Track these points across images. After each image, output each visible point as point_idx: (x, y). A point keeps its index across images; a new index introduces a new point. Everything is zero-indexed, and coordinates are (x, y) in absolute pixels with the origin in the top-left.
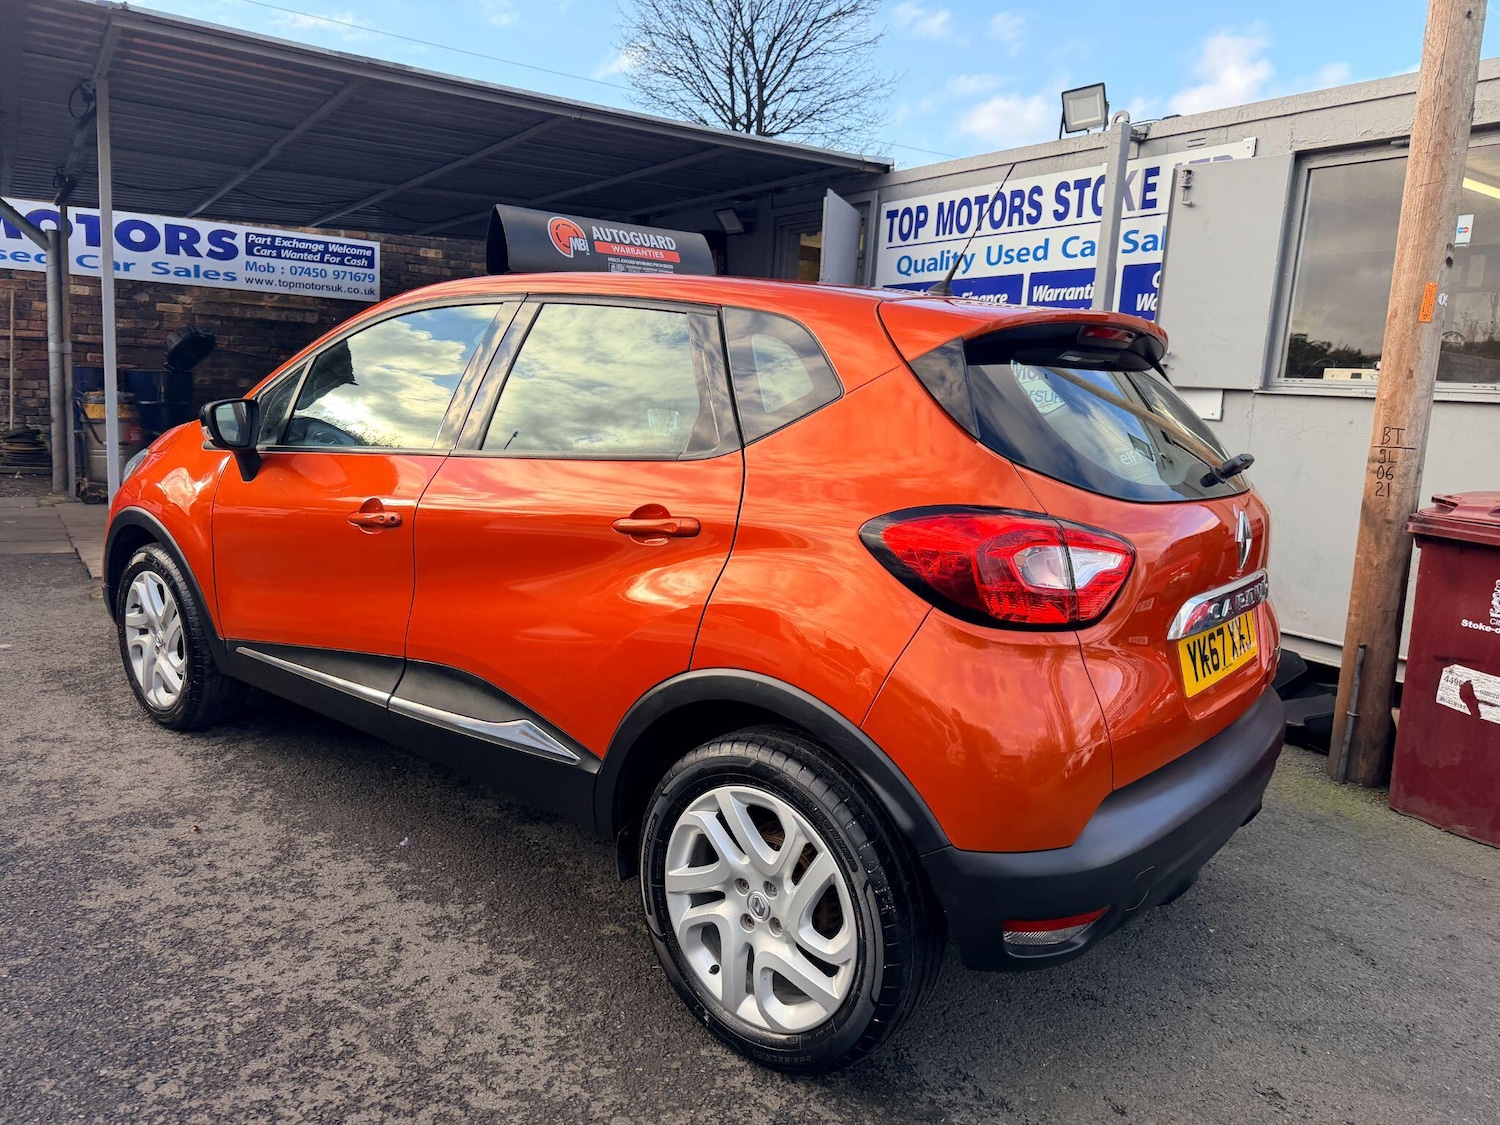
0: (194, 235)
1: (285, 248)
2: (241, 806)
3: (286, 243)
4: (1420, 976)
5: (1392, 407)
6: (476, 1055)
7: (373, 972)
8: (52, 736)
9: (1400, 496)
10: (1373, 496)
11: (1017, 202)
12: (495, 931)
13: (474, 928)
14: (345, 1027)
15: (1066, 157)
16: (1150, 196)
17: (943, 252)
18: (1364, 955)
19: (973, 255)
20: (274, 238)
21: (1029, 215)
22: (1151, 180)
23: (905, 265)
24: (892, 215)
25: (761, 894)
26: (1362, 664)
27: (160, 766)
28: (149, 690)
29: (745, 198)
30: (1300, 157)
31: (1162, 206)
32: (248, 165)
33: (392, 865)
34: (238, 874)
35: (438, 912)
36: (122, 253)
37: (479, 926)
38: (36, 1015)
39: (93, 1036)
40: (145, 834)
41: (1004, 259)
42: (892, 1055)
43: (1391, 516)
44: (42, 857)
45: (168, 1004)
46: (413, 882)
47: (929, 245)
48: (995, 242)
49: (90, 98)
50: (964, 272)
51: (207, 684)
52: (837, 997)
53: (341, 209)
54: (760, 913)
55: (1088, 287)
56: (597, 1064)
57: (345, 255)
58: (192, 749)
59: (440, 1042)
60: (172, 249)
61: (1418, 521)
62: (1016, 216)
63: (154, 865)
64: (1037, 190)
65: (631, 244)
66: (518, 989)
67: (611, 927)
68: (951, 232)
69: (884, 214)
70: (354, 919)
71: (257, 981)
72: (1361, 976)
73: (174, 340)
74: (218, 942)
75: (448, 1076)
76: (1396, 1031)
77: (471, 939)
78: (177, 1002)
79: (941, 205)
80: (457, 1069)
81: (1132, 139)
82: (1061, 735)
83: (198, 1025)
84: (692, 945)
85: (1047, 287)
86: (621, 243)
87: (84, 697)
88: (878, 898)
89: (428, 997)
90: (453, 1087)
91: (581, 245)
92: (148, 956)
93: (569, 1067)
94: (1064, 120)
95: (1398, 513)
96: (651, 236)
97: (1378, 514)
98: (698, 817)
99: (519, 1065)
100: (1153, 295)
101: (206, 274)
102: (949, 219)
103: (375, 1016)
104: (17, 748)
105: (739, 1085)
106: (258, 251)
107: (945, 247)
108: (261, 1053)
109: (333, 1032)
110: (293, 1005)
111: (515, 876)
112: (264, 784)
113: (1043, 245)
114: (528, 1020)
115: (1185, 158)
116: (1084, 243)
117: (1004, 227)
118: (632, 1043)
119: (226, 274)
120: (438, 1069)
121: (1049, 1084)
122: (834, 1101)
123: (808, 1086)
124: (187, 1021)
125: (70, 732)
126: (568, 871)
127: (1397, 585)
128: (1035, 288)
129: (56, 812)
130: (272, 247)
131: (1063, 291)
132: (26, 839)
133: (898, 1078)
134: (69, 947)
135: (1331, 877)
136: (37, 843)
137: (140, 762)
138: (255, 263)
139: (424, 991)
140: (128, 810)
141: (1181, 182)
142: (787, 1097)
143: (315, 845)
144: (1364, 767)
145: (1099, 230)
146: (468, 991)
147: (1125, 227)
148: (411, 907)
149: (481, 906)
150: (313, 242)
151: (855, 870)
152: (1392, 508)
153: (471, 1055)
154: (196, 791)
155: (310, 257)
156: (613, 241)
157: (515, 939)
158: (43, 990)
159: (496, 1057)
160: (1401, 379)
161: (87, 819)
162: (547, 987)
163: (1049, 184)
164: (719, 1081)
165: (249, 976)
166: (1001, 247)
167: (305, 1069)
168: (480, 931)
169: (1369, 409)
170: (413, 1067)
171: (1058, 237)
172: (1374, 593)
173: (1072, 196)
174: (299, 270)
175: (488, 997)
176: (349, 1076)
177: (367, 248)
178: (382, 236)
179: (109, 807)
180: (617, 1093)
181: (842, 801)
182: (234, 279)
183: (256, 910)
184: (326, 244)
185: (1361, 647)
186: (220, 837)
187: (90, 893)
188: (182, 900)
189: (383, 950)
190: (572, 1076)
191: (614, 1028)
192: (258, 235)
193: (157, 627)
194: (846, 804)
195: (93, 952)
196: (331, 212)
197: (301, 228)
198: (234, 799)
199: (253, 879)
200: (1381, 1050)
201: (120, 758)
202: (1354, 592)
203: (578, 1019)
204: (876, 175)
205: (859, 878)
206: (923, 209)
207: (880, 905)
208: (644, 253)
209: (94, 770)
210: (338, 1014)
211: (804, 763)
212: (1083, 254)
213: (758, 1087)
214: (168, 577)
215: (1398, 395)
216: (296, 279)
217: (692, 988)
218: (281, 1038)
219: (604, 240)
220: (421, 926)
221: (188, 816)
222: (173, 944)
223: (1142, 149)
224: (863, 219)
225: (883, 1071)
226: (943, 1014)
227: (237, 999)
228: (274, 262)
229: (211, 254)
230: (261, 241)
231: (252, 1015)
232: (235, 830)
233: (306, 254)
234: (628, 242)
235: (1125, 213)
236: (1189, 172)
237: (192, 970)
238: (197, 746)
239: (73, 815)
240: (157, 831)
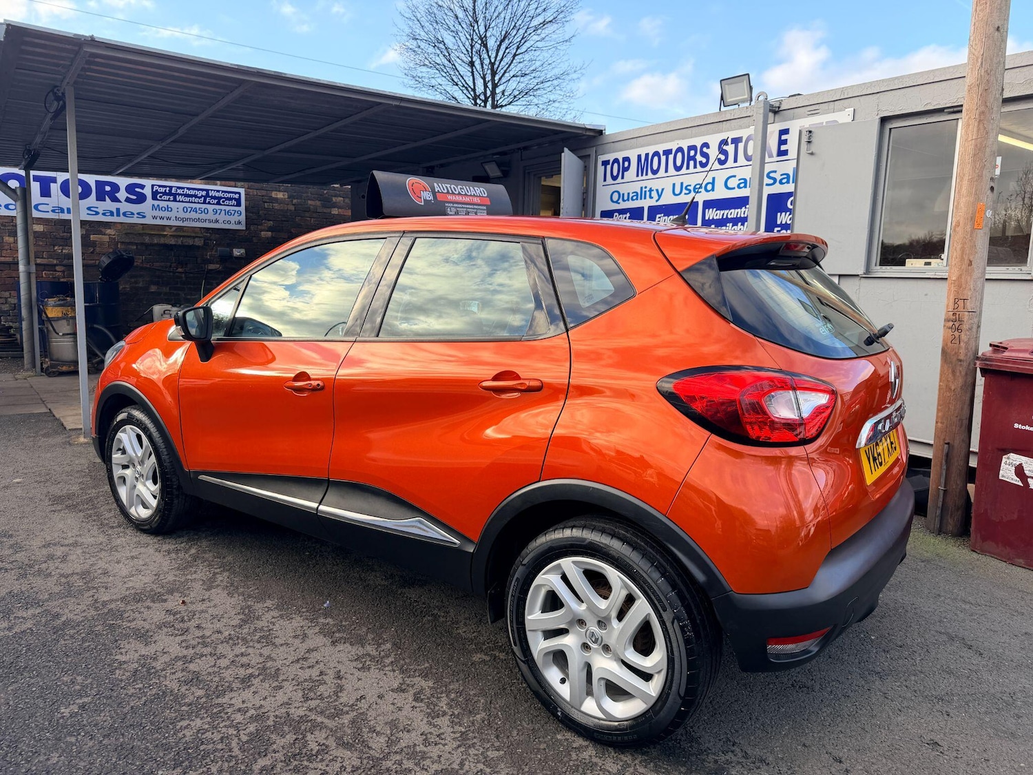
0: (115, 188)
1: (179, 194)
2: (209, 585)
3: (179, 191)
4: (1012, 661)
5: (959, 285)
6: (408, 747)
7: (326, 694)
8: (66, 542)
9: (967, 343)
10: (949, 344)
11: (692, 153)
12: (402, 662)
13: (388, 661)
14: (317, 733)
15: (725, 122)
16: (783, 148)
17: (642, 188)
18: (973, 648)
19: (663, 190)
20: (171, 188)
21: (700, 162)
22: (784, 137)
23: (615, 197)
24: (605, 163)
25: (594, 628)
26: (947, 455)
27: (147, 560)
28: (131, 507)
29: (503, 154)
30: (884, 120)
31: (793, 154)
32: (162, 140)
33: (322, 620)
34: (219, 632)
35: (361, 651)
36: (66, 202)
37: (391, 659)
38: (104, 736)
39: (147, 748)
40: (149, 608)
41: (684, 191)
42: (684, 732)
43: (962, 357)
44: (81, 628)
45: (193, 724)
46: (339, 631)
47: (631, 182)
48: (677, 181)
49: (61, 98)
50: (657, 201)
51: (176, 501)
52: (654, 695)
53: (221, 167)
54: (595, 642)
55: (743, 209)
56: (490, 749)
57: (221, 198)
58: (166, 547)
59: (383, 739)
60: (100, 197)
61: (982, 360)
62: (692, 163)
63: (160, 628)
64: (706, 145)
65: (459, 194)
66: (426, 701)
67: (479, 656)
68: (647, 174)
69: (600, 163)
70: (305, 659)
71: (250, 705)
72: (974, 662)
73: (105, 261)
74: (217, 679)
75: (393, 762)
76: (1003, 698)
77: (387, 669)
78: (198, 722)
79: (639, 156)
80: (398, 757)
81: (770, 111)
82: (795, 513)
83: (217, 737)
84: (546, 665)
85: (715, 209)
86: (453, 193)
87: (81, 514)
88: (682, 628)
89: (368, 710)
90: (398, 769)
91: (427, 196)
92: (171, 692)
93: (472, 751)
94: (722, 98)
95: (966, 355)
96: (471, 188)
97: (953, 355)
98: (548, 579)
99: (439, 752)
100: (788, 213)
101: (124, 214)
102: (645, 165)
103: (335, 724)
104: (44, 552)
105: (587, 757)
106: (160, 197)
107: (643, 184)
108: (264, 754)
109: (309, 737)
110: (278, 719)
111: (407, 623)
112: (222, 569)
113: (711, 181)
114: (438, 721)
115: (807, 122)
116: (739, 180)
117: (684, 170)
118: (510, 732)
119: (138, 214)
120: (386, 757)
121: (789, 745)
122: (652, 764)
123: (633, 756)
124: (209, 735)
125: (79, 539)
126: (442, 619)
127: (968, 402)
128: (707, 210)
129: (83, 595)
130: (170, 194)
131: (726, 212)
132: (67, 615)
133: (690, 747)
134: (114, 688)
135: (943, 598)
136: (75, 618)
137: (133, 558)
138: (158, 205)
139: (363, 705)
140: (133, 592)
141: (805, 139)
142: (621, 763)
143: (266, 609)
144: (952, 523)
145: (751, 170)
146: (393, 704)
147: (768, 168)
148: (342, 649)
149: (388, 646)
150: (198, 190)
151: (665, 610)
152: (962, 351)
153: (405, 747)
154: (176, 576)
155: (197, 200)
156: (448, 192)
157: (416, 667)
158: (105, 718)
159: (421, 748)
160: (964, 267)
161: (105, 599)
162: (445, 698)
163: (714, 140)
164: (574, 756)
165: (243, 702)
166: (682, 184)
167: (296, 763)
168: (392, 662)
169: (943, 286)
170: (369, 757)
171: (721, 176)
172: (953, 408)
173: (730, 148)
174: (189, 209)
175: (407, 707)
176: (327, 766)
177: (236, 193)
178: (246, 184)
179: (119, 590)
180: (509, 767)
181: (653, 565)
182: (144, 217)
183: (237, 656)
184: (207, 191)
185: (946, 444)
186: (200, 607)
187: (121, 650)
188: (185, 652)
189: (329, 678)
190: (476, 757)
191: (497, 724)
192: (160, 186)
193: (136, 464)
194: (656, 566)
195: (132, 691)
196: (214, 169)
197: (190, 180)
198: (203, 580)
199: (229, 635)
200: (997, 711)
201: (118, 555)
202: (940, 408)
203: (471, 719)
204: (594, 137)
205: (667, 616)
206: (627, 159)
207: (683, 632)
208: (467, 199)
209: (101, 564)
210: (309, 724)
211: (623, 540)
212: (739, 187)
213: (600, 758)
214: (145, 429)
215: (963, 277)
216: (187, 215)
217: (548, 695)
218: (275, 743)
219: (442, 192)
220: (351, 661)
221: (175, 594)
222: (186, 682)
223: (777, 116)
224: (586, 167)
225: (679, 743)
226: (711, 702)
227: (239, 718)
228: (171, 204)
229: (128, 200)
230: (162, 190)
231: (252, 728)
232: (209, 601)
233: (194, 198)
234: (457, 192)
235: (767, 159)
236: (810, 132)
237: (204, 700)
238: (169, 545)
239: (96, 597)
240: (157, 605)
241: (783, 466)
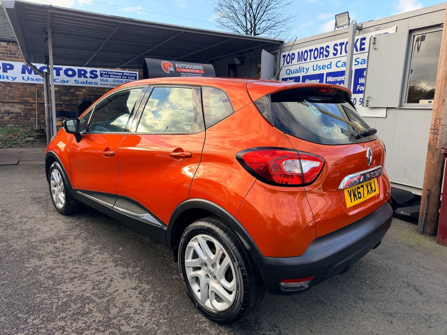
0: (86, 72)
1: (111, 75)
2: (76, 237)
3: (111, 73)
4: (437, 299)
5: (438, 112)
6: (127, 314)
7: (102, 288)
8: (30, 216)
9: (440, 141)
10: (432, 141)
11: (322, 51)
12: (141, 276)
13: (135, 275)
14: (91, 304)
15: (337, 36)
16: (363, 47)
17: (299, 67)
18: (418, 291)
19: (309, 68)
20: (108, 72)
21: (325, 55)
22: (363, 42)
23: (288, 72)
24: (284, 56)
25: (211, 268)
26: (428, 196)
27: (57, 225)
28: (57, 204)
29: (241, 53)
30: (411, 31)
31: (367, 50)
32: (96, 50)
33: (116, 256)
34: (71, 258)
35: (126, 270)
36: (66, 78)
37: (137, 275)
38: (5, 298)
39: (19, 305)
40: (48, 245)
41: (318, 69)
42: (254, 319)
43: (438, 148)
44: (18, 252)
45: (42, 296)
46: (121, 261)
47: (295, 65)
48: (315, 64)
49: (47, 33)
50: (306, 73)
51: (71, 202)
52: (231, 301)
53: (125, 62)
54: (211, 274)
55: (344, 77)
56: (162, 318)
57: (128, 76)
58: (67, 220)
59: (117, 310)
60: (80, 76)
61: (445, 149)
62: (321, 55)
63: (48, 254)
64: (328, 47)
66: (144, 294)
67: (176, 276)
68: (302, 61)
69: (282, 56)
70: (101, 272)
71: (69, 290)
72: (416, 298)
73: (80, 102)
74: (60, 278)
75: (117, 320)
76: (425, 317)
77: (133, 279)
78: (45, 295)
79: (299, 53)
80: (120, 318)
81: (357, 29)
83: (49, 302)
84: (193, 283)
85: (331, 77)
87: (41, 205)
88: (242, 271)
89: (117, 296)
90: (118, 324)
91: (172, 69)
92: (40, 281)
93: (154, 319)
94: (336, 24)
95: (440, 147)
96: (195, 66)
97: (433, 147)
98: (193, 244)
99: (139, 318)
100: (364, 78)
101: (89, 83)
102: (302, 57)
103: (100, 301)
104: (19, 220)
105: (204, 327)
106: (104, 76)
107: (300, 65)
108: (64, 312)
109: (87, 306)
110: (77, 297)
111: (151, 260)
112: (85, 231)
113: (330, 64)
114: (145, 304)
115: (374, 34)
116: (342, 63)
117: (318, 59)
118: (174, 312)
119: (95, 83)
120: (115, 318)
121: (303, 330)
122: (233, 333)
123: (226, 328)
124: (46, 301)
125: (35, 216)
126: (167, 259)
127: (440, 170)
128: (328, 77)
129: (25, 239)
130: (108, 74)
131: (336, 78)
132: (15, 246)
133: (255, 326)
134: (19, 278)
135: (412, 265)
136: (18, 247)
137: (52, 224)
138: (103, 79)
139: (116, 294)
140: (45, 238)
141: (372, 42)
142: (218, 331)
143: (95, 249)
144: (429, 229)
145: (346, 58)
146: (129, 295)
147: (355, 57)
148: (118, 268)
149: (139, 269)
150: (119, 72)
151: (235, 262)
152: (438, 145)
153: (125, 314)
154: (65, 233)
155: (118, 77)
157: (146, 279)
158: (9, 291)
159: (132, 315)
160: (440, 103)
161: (33, 241)
162: (152, 294)
163: (331, 44)
164: (198, 325)
165: (67, 288)
166: (317, 65)
167: (76, 317)
168: (137, 276)
169: (430, 112)
170: (108, 317)
171: (334, 61)
172: (432, 173)
173: (339, 48)
174: (115, 81)
175: (134, 297)
176: (88, 319)
177: (134, 74)
178: (139, 70)
179: (40, 237)
180: (166, 328)
181: (232, 240)
182: (97, 84)
183: (73, 268)
184: (123, 73)
185: (428, 190)
186: (68, 246)
187: (29, 262)
188: (53, 265)
189: (107, 281)
190: (154, 322)
191: (170, 307)
192: (103, 71)
193: (58, 185)
195: (25, 280)
196: (122, 64)
197: (115, 69)
198: (75, 235)
199: (75, 259)
200: (419, 323)
201: (47, 223)
202: (426, 172)
203: (160, 304)
204: (279, 44)
205: (236, 264)
206: (293, 54)
207: (242, 273)
208: (192, 71)
209: (39, 226)
210: (89, 300)
212: (342, 66)
213: (210, 327)
214: (60, 171)
215: (440, 108)
216: (115, 83)
217: (193, 296)
218: (71, 307)
219: (179, 68)
220: (120, 274)
221: (61, 240)
222: (48, 278)
223: (360, 31)
224: (276, 58)
225: (250, 324)
227: (62, 295)
228: (108, 79)
229: (91, 77)
230: (104, 73)
231: (65, 300)
232: (73, 244)
233: (117, 76)
234: (187, 68)
235: (355, 52)
236: (375, 38)
237: (51, 286)
238: (69, 220)
239: (29, 240)
240: (52, 244)
241: (298, 196)
